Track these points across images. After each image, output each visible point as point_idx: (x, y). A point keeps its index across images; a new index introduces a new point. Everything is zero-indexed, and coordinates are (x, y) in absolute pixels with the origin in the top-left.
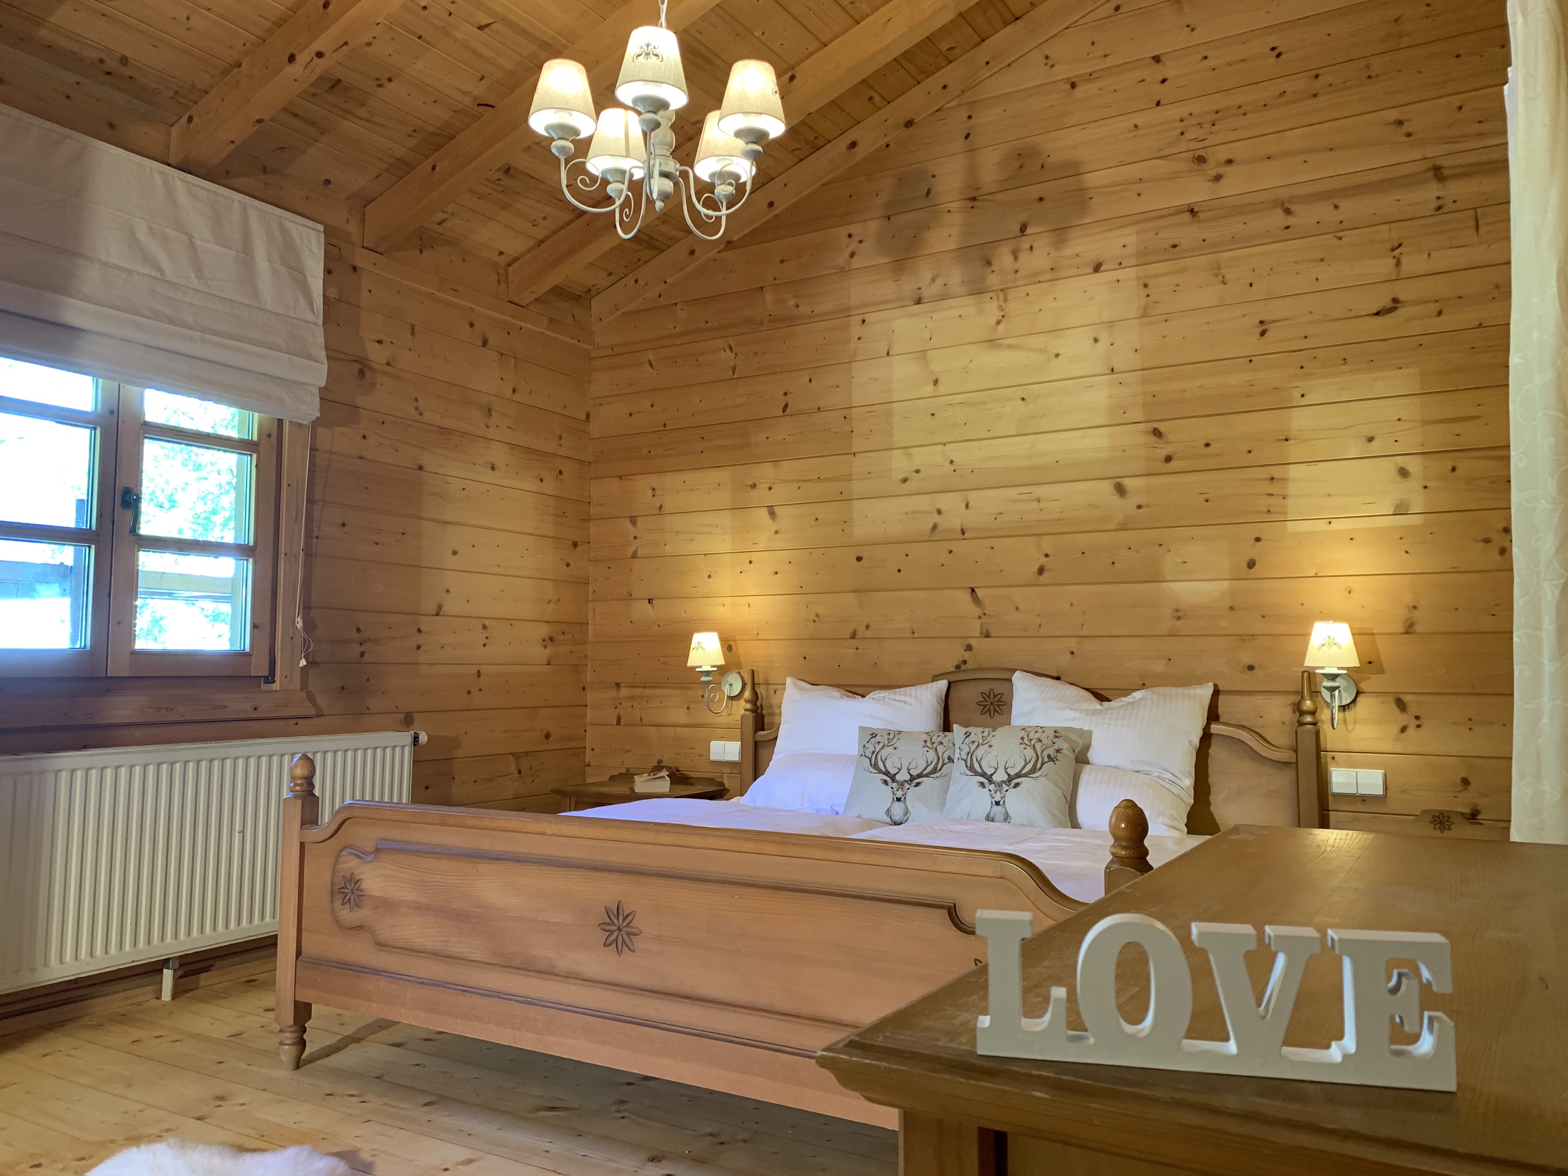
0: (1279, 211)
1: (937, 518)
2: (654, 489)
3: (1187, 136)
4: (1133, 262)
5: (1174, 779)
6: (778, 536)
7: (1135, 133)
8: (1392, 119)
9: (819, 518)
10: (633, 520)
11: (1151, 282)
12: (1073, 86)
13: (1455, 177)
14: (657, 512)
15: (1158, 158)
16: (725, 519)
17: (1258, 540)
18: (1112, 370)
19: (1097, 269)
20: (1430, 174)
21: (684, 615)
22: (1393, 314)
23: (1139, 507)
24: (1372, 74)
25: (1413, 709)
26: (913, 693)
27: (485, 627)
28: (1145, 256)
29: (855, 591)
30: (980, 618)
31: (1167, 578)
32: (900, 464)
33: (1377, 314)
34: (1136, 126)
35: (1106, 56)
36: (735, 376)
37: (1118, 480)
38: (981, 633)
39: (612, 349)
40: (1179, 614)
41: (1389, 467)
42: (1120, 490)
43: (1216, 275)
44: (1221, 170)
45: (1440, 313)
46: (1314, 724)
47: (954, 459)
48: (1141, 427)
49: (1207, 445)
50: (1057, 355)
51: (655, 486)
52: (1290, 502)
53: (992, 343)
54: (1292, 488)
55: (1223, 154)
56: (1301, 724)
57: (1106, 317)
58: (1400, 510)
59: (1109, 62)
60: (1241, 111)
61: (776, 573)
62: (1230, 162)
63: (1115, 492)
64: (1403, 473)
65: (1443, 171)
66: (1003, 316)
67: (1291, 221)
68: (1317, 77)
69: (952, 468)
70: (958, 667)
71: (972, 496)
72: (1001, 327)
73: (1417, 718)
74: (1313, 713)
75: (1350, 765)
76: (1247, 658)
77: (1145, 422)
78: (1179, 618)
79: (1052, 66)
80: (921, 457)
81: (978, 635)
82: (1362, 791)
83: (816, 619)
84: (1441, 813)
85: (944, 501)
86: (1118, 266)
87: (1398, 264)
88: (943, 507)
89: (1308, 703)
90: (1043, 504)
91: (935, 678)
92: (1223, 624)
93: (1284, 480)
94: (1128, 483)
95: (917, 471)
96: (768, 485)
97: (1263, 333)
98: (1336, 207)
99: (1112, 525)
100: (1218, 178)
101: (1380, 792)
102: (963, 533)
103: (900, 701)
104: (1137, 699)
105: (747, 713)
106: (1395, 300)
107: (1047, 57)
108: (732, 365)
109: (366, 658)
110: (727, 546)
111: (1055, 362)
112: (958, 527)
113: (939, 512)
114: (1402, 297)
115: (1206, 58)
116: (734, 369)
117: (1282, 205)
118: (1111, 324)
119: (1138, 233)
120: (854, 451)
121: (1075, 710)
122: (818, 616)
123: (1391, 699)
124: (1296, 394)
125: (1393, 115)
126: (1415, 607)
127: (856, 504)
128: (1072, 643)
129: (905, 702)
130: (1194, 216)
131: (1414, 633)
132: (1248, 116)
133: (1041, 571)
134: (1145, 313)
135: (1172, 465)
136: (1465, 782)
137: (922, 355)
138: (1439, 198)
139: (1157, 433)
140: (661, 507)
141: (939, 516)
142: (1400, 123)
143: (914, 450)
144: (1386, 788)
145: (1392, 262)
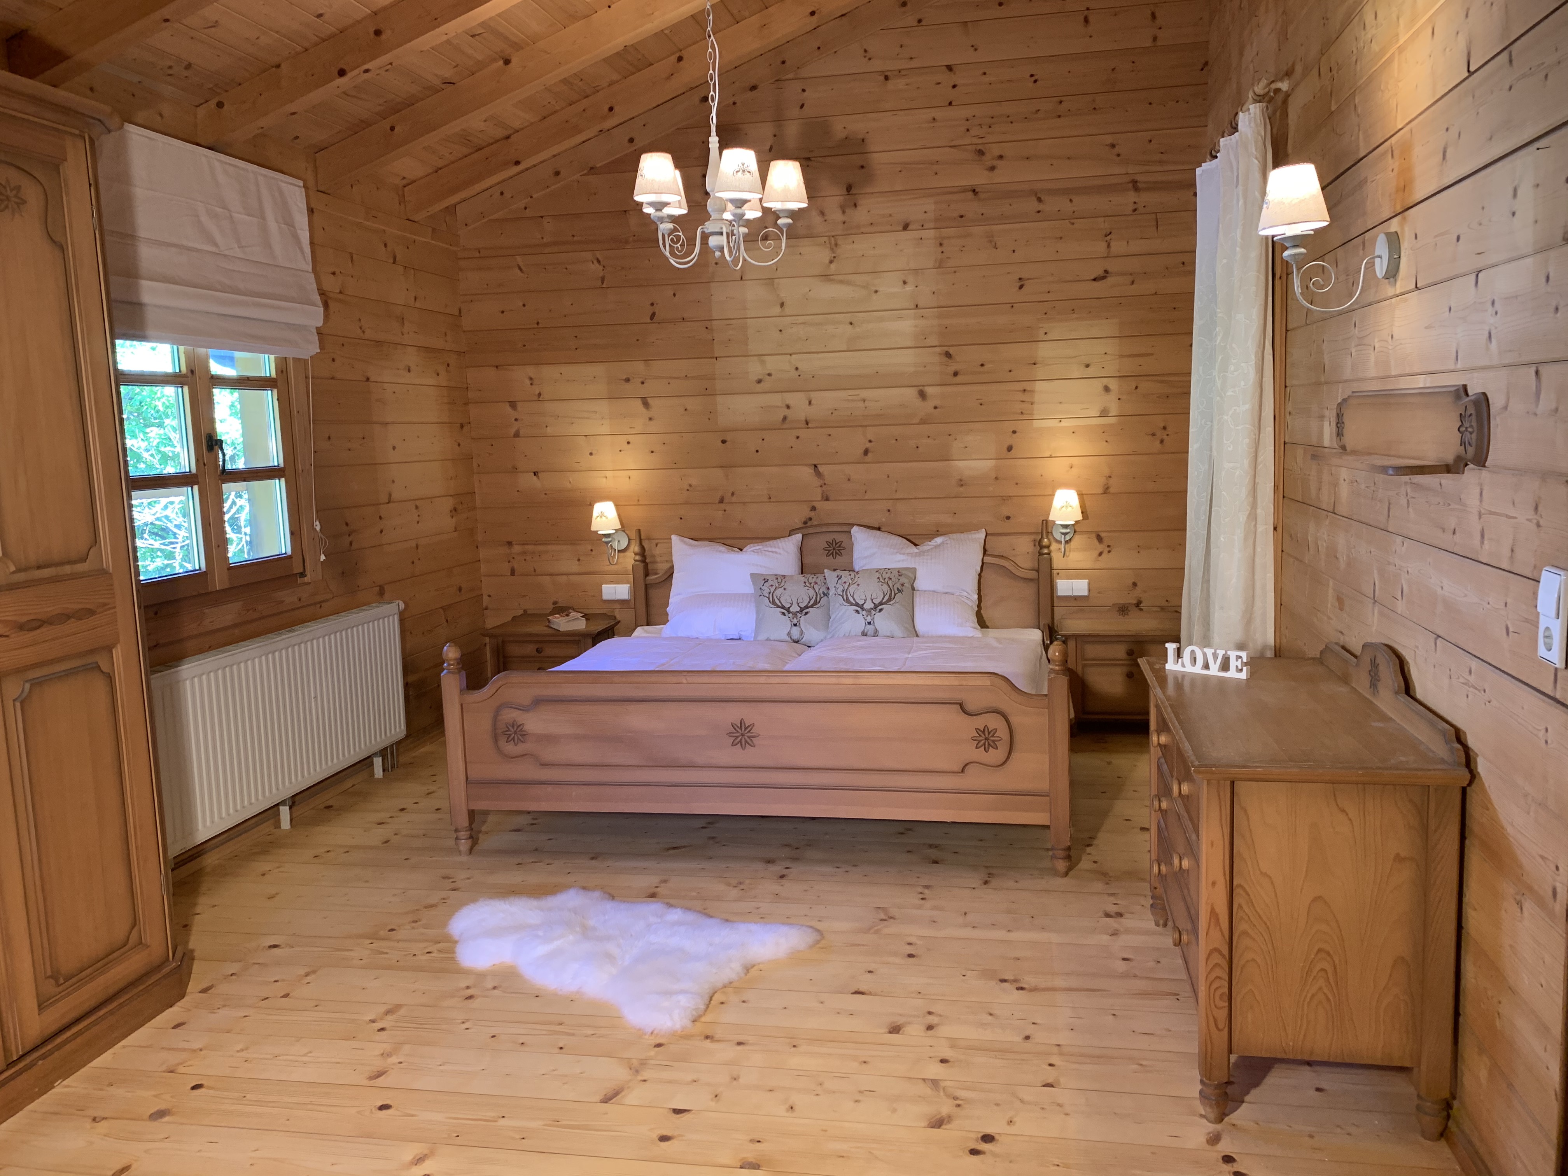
0: (1034, 198)
1: (786, 412)
2: (531, 379)
3: (972, 132)
4: (932, 225)
5: (969, 596)
6: (651, 422)
7: (932, 125)
8: (1108, 142)
9: (688, 408)
10: (513, 405)
11: (945, 242)
12: (887, 78)
13: (1147, 189)
14: (536, 398)
15: (950, 147)
16: (603, 407)
17: (1014, 432)
18: (917, 306)
19: (906, 227)
20: (1131, 185)
21: (569, 486)
22: (1104, 281)
23: (935, 408)
24: (1097, 107)
25: (1106, 542)
26: (780, 545)
27: (417, 507)
28: (940, 222)
29: (721, 467)
30: (821, 486)
31: (954, 458)
32: (755, 369)
33: (1094, 280)
34: (934, 119)
35: (911, 58)
36: (604, 286)
37: (921, 388)
38: (822, 497)
39: (479, 252)
40: (962, 483)
41: (1098, 385)
42: (922, 395)
43: (991, 242)
44: (995, 163)
45: (1133, 283)
46: (1049, 554)
47: (799, 367)
48: (938, 349)
49: (982, 365)
50: (876, 292)
51: (532, 376)
52: (1035, 406)
53: (826, 277)
54: (1037, 398)
55: (996, 150)
56: (1041, 554)
57: (912, 265)
58: (1104, 414)
59: (914, 64)
60: (1010, 119)
61: (652, 452)
62: (1001, 157)
63: (918, 396)
64: (1107, 389)
65: (1138, 184)
66: (834, 257)
67: (1041, 207)
68: (1061, 102)
69: (797, 373)
70: (805, 523)
71: (814, 395)
72: (833, 266)
73: (1109, 546)
74: (1048, 547)
75: (1069, 577)
76: (1006, 511)
77: (939, 346)
78: (962, 485)
79: (870, 59)
80: (772, 364)
81: (819, 498)
82: (1076, 594)
83: (689, 488)
84: (1123, 605)
85: (791, 398)
86: (920, 228)
87: (1109, 246)
88: (791, 403)
89: (1046, 540)
90: (867, 404)
91: (791, 533)
92: (991, 489)
93: (1032, 391)
94: (929, 390)
95: (770, 375)
96: (641, 380)
97: (1021, 287)
98: (1071, 201)
99: (916, 420)
100: (992, 168)
101: (1086, 593)
102: (807, 424)
103: (772, 552)
104: (939, 543)
105: (637, 563)
106: (1106, 271)
107: (866, 51)
108: (601, 275)
109: (354, 546)
110: (605, 429)
111: (875, 296)
112: (803, 418)
113: (788, 407)
114: (1110, 270)
115: (985, 74)
116: (603, 279)
117: (1036, 194)
118: (916, 271)
119: (935, 203)
120: (716, 355)
121: (904, 554)
122: (690, 486)
123: (1094, 536)
124: (1042, 332)
125: (1109, 139)
126: (1110, 477)
127: (719, 399)
128: (888, 505)
129: (776, 553)
130: (975, 195)
131: (1109, 493)
132: (1014, 124)
133: (866, 452)
134: (940, 265)
135: (959, 379)
136: (1135, 584)
137: (770, 282)
138: (1135, 203)
139: (948, 355)
140: (540, 394)
141: (788, 410)
142: (1113, 146)
143: (767, 358)
144: (1089, 591)
145: (1104, 244)
